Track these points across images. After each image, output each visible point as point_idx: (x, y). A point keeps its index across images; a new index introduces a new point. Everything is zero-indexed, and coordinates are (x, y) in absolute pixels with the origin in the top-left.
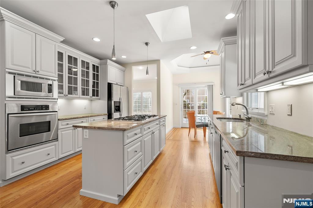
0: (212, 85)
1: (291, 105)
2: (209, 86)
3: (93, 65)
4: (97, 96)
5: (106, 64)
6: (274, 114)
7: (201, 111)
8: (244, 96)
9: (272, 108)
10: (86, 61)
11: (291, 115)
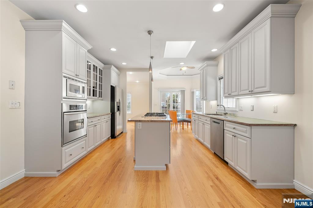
0: (184, 90)
1: (253, 106)
2: (182, 91)
3: (99, 69)
4: (101, 97)
5: (110, 69)
6: (242, 110)
7: (167, 111)
8: (218, 100)
9: (241, 107)
10: (96, 65)
11: (253, 110)
